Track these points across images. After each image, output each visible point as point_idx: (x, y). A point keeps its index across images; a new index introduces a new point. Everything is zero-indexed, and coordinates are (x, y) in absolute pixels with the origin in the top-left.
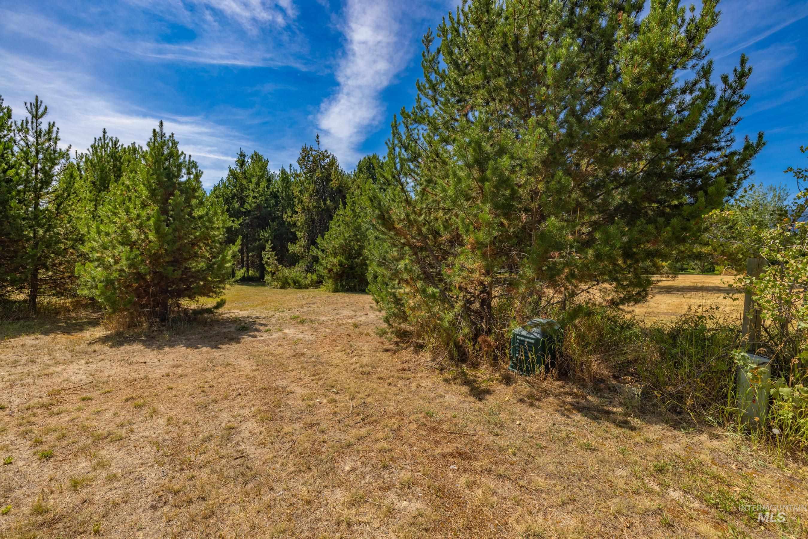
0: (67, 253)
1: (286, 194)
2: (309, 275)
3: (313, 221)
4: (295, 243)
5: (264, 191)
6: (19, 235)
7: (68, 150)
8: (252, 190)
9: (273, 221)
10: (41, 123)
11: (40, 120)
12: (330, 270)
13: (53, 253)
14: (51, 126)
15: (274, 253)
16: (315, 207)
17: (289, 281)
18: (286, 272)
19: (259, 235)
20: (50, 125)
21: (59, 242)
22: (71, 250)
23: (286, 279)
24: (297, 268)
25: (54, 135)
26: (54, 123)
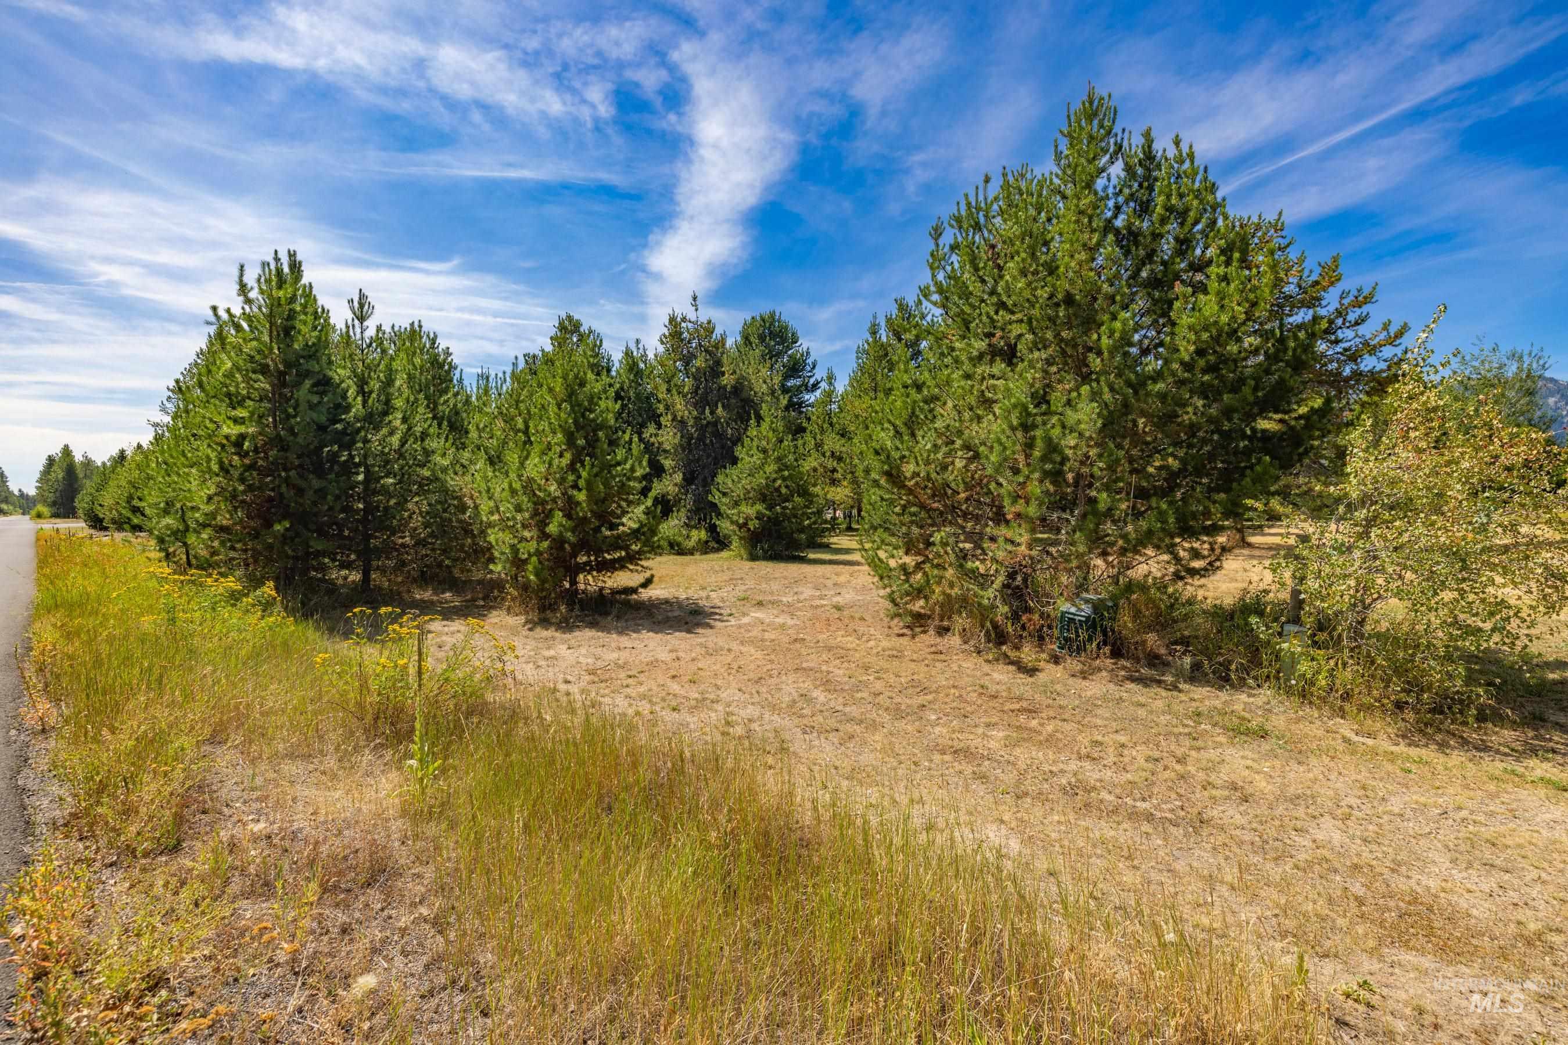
12: (741, 527)
16: (696, 418)
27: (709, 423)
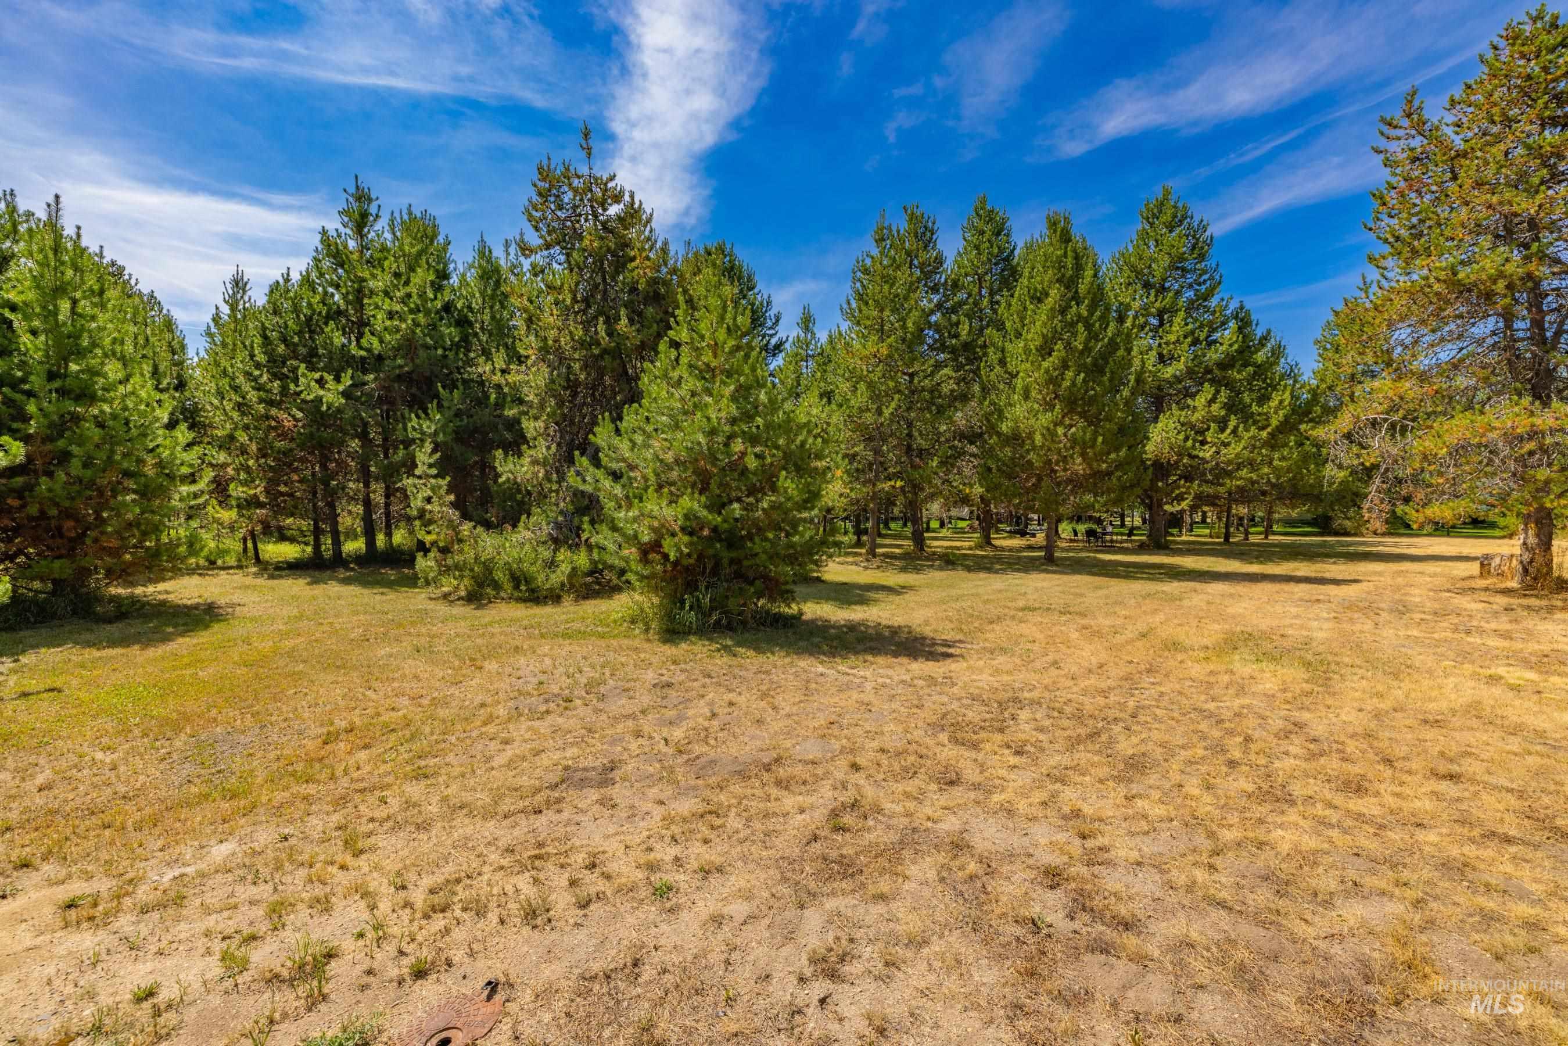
1: (493, 318)
2: (563, 555)
3: (572, 386)
4: (520, 455)
5: (422, 295)
8: (386, 293)
9: (452, 386)
12: (647, 551)
15: (444, 482)
16: (582, 343)
17: (499, 575)
18: (489, 543)
19: (405, 429)
23: (488, 567)
24: (523, 534)
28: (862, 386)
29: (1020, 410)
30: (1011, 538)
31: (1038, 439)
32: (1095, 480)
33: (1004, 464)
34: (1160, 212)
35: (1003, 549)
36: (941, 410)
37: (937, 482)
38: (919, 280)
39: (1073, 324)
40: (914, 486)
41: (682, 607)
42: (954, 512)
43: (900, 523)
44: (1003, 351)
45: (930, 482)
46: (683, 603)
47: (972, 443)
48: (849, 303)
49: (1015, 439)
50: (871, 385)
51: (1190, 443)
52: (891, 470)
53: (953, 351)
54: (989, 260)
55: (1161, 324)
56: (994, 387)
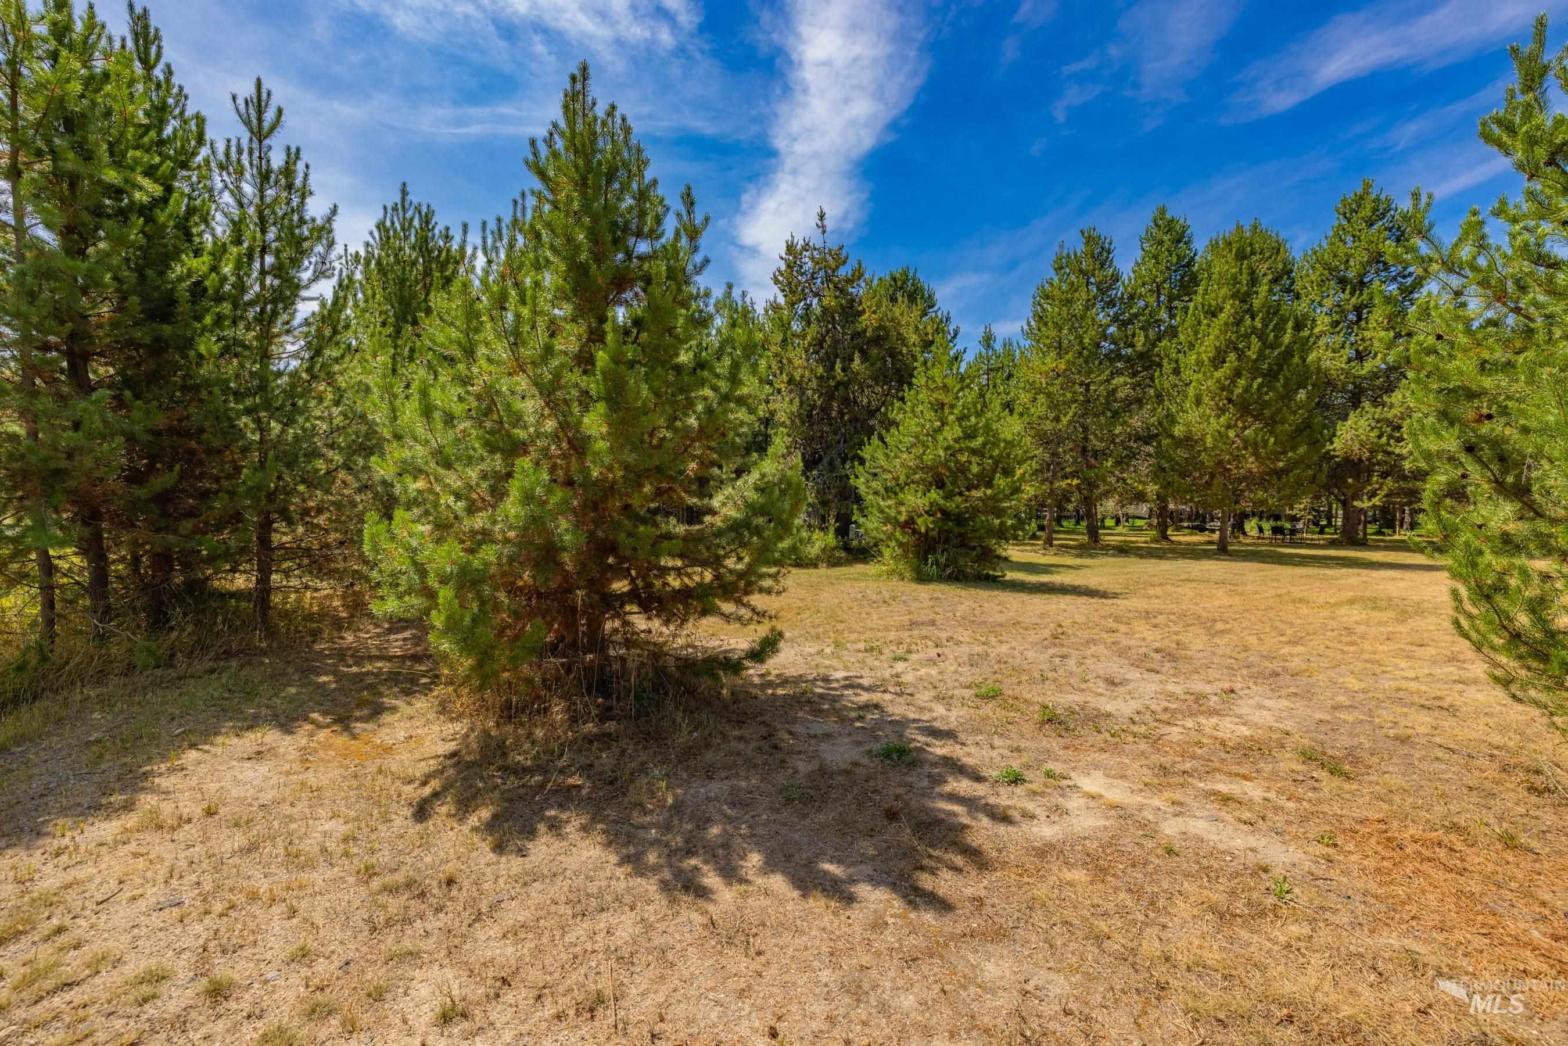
0: (333, 482)
6: (224, 434)
7: (329, 220)
10: (270, 148)
11: (267, 142)
13: (303, 481)
14: (293, 156)
16: (821, 377)
20: (288, 155)
21: (314, 454)
22: (342, 474)
25: (298, 182)
26: (298, 150)
27: (839, 383)
28: (1042, 398)
29: (1192, 416)
30: (1191, 534)
31: (1209, 441)
32: (1270, 478)
33: (1177, 464)
34: (1359, 206)
35: (1180, 543)
36: (1116, 414)
37: (1113, 480)
38: (1095, 297)
39: (1247, 336)
40: (1090, 484)
41: (926, 564)
42: (1131, 509)
43: (1073, 521)
44: (1177, 362)
45: (1105, 481)
46: (927, 560)
47: (1147, 443)
48: (1029, 323)
49: (1187, 441)
50: (1049, 395)
51: (1384, 440)
52: (1068, 470)
53: (1128, 359)
54: (1168, 268)
55: (1359, 318)
56: (1169, 395)
